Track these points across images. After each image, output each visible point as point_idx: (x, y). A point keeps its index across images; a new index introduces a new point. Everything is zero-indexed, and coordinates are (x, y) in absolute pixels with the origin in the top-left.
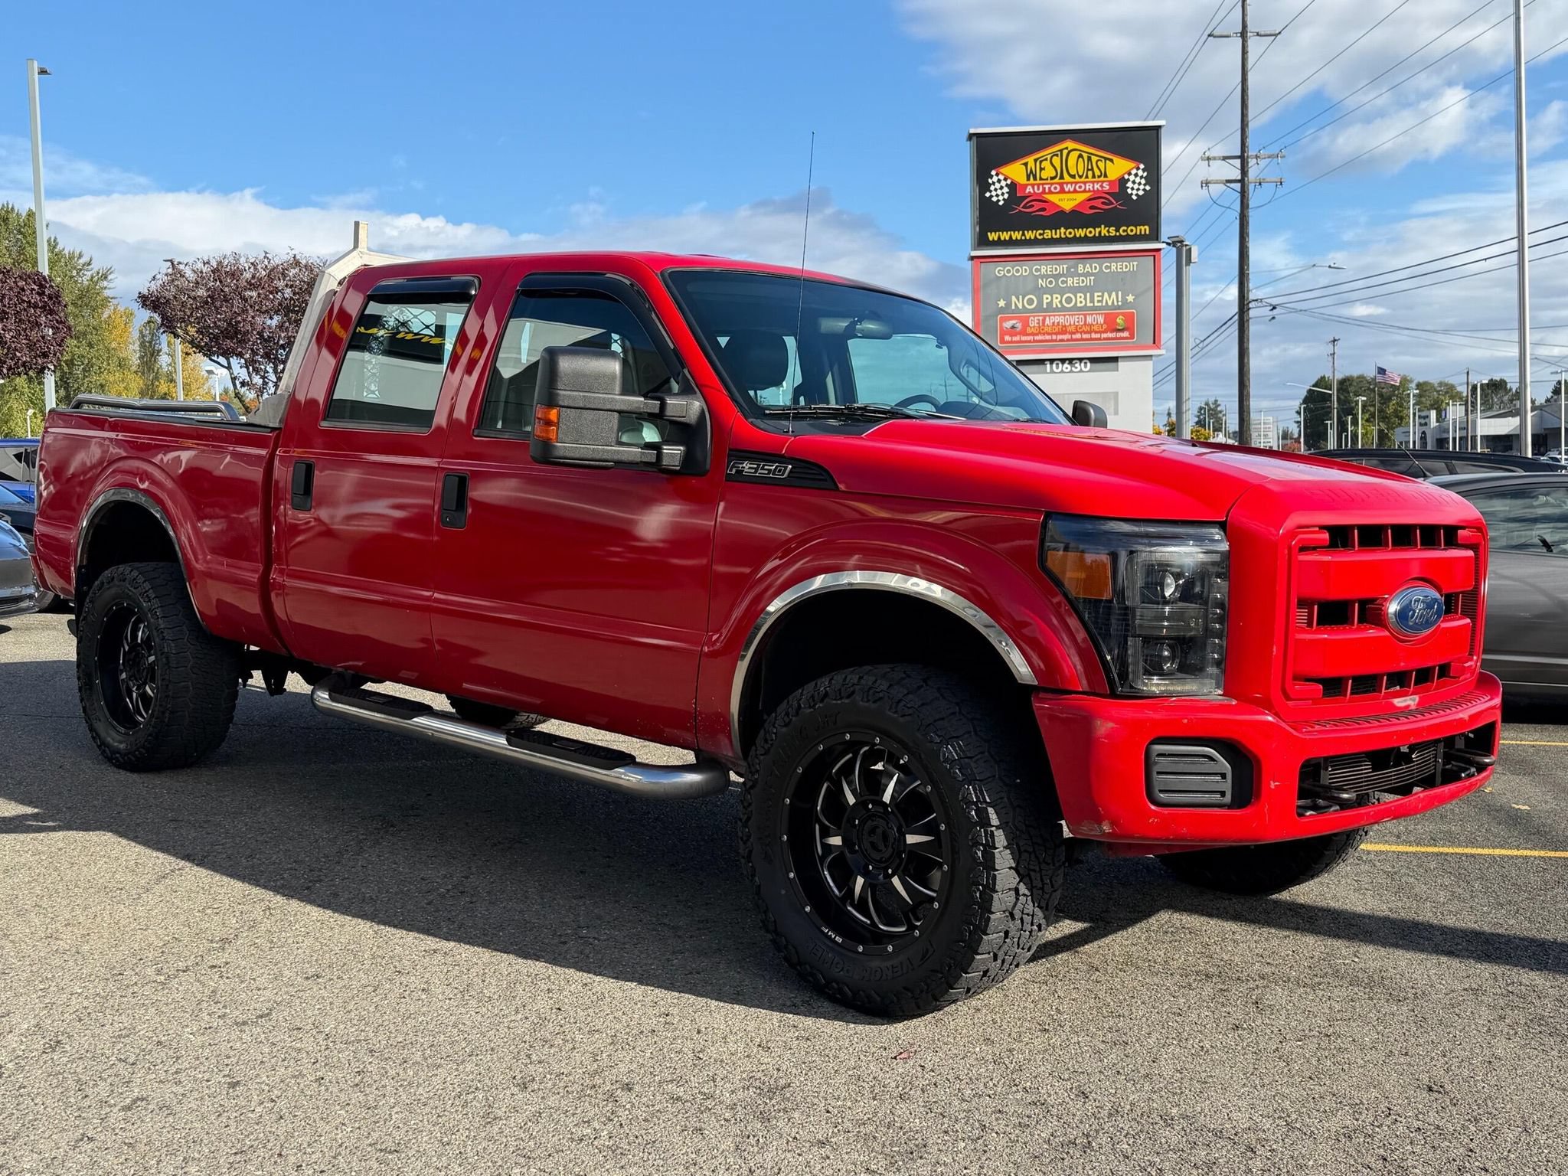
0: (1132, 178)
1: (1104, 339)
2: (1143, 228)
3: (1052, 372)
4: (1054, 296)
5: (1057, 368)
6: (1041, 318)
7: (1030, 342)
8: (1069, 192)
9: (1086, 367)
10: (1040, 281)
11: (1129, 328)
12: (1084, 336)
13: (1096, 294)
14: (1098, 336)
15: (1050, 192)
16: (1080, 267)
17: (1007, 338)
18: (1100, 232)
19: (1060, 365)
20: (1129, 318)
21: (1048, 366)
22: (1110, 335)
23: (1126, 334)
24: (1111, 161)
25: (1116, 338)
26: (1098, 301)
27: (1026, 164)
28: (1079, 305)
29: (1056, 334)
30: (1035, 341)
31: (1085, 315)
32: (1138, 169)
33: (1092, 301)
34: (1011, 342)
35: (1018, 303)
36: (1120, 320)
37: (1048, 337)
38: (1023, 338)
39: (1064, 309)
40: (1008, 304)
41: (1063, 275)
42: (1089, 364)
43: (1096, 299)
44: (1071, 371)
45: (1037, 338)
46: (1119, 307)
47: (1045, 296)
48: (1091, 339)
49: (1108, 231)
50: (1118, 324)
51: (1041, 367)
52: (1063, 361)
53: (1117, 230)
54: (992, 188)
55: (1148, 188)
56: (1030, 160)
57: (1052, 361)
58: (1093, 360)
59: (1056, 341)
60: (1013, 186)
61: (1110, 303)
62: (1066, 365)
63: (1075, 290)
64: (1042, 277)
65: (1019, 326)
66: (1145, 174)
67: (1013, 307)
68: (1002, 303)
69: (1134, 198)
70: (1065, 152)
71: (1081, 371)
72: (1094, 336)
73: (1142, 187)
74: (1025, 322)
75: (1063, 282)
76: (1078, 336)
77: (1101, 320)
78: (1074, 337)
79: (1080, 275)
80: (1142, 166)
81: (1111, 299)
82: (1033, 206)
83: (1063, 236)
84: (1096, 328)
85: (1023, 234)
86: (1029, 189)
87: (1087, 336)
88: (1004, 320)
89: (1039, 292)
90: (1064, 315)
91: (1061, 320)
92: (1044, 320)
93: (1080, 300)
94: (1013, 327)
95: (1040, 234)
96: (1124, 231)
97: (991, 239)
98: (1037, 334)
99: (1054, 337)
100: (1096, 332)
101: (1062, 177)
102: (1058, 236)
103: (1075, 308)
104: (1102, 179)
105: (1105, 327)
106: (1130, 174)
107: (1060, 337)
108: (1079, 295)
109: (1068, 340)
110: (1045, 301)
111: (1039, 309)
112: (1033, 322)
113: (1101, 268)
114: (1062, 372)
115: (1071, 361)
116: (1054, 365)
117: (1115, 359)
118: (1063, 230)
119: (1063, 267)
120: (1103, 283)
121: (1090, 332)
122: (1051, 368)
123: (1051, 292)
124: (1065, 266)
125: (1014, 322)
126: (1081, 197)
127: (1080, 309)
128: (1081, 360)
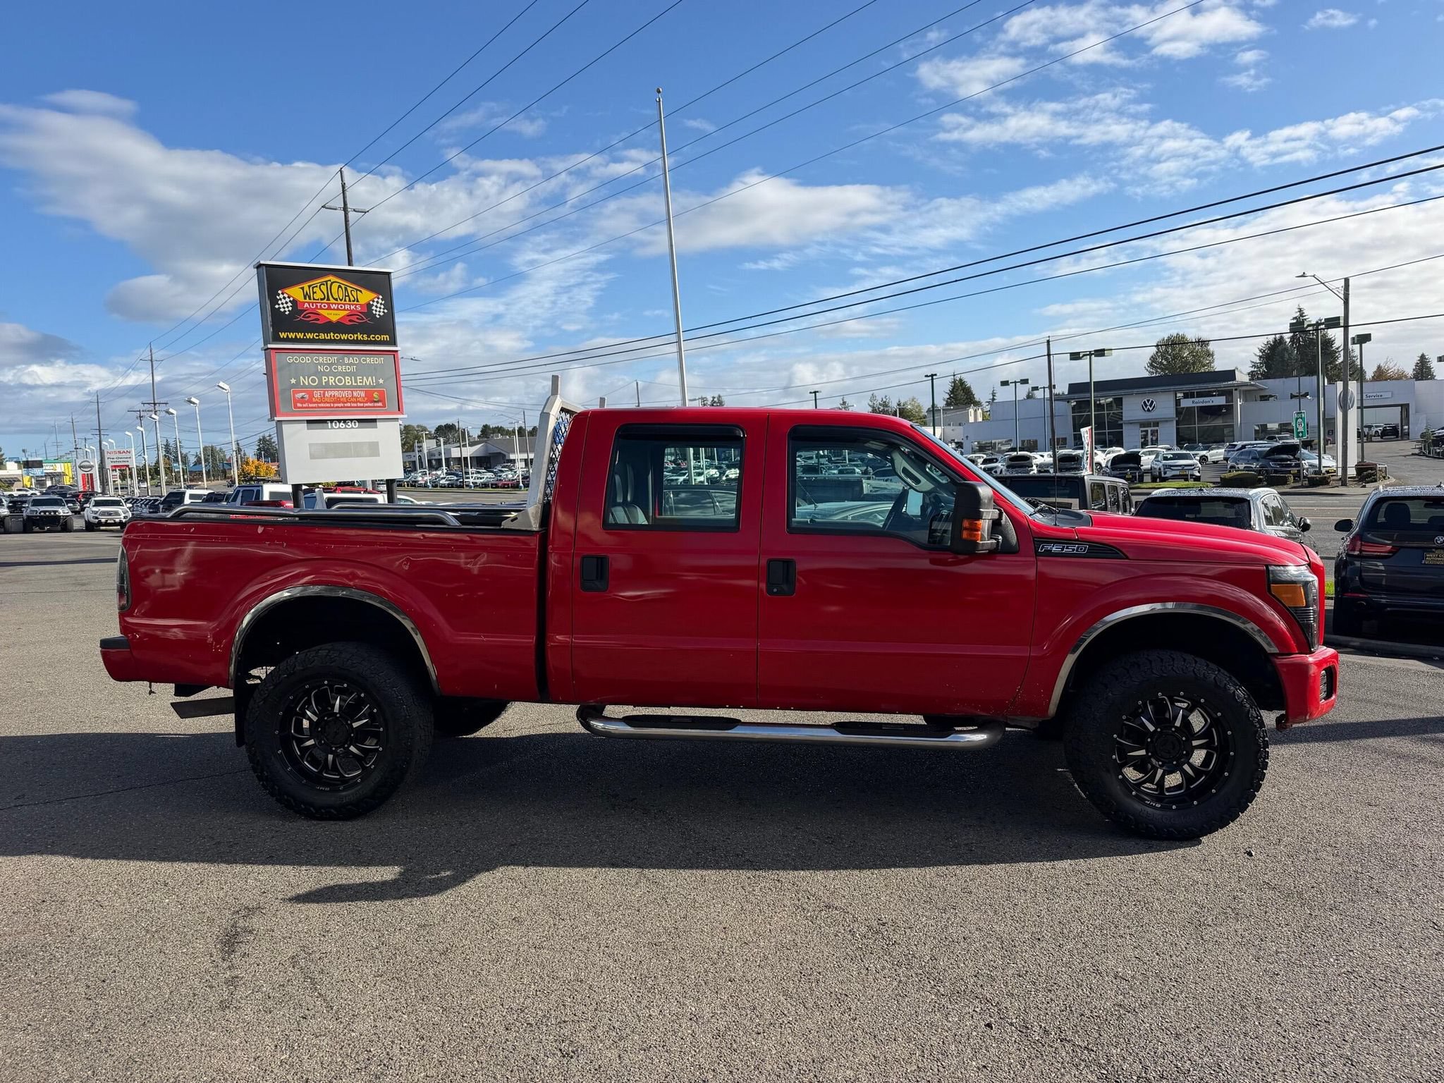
0: (375, 304)
1: (366, 407)
2: (385, 336)
3: (332, 428)
4: (330, 377)
5: (336, 426)
6: (322, 392)
7: (315, 408)
8: (334, 309)
9: (355, 425)
10: (319, 367)
11: (382, 400)
12: (353, 405)
13: (358, 378)
14: (362, 405)
15: (321, 308)
16: (346, 359)
17: (299, 405)
18: (357, 337)
19: (338, 424)
20: (382, 394)
21: (329, 424)
22: (371, 405)
23: (380, 404)
24: (361, 291)
25: (374, 407)
26: (360, 382)
27: (303, 288)
28: (347, 384)
29: (333, 403)
30: (319, 407)
31: (352, 391)
32: (378, 298)
33: (356, 382)
34: (302, 408)
35: (304, 381)
36: (375, 395)
37: (328, 405)
38: (310, 405)
39: (337, 386)
40: (298, 382)
41: (335, 364)
42: (357, 424)
43: (359, 381)
44: (346, 428)
45: (320, 405)
46: (374, 387)
47: (323, 377)
48: (357, 407)
49: (362, 337)
50: (375, 398)
51: (325, 424)
52: (339, 421)
53: (368, 337)
54: (280, 302)
55: (386, 311)
56: (306, 286)
57: (332, 421)
58: (360, 421)
59: (333, 407)
60: (294, 302)
61: (368, 384)
62: (341, 424)
63: (344, 374)
64: (321, 364)
65: (307, 396)
66: (383, 302)
67: (302, 384)
68: (293, 381)
69: (378, 317)
70: (329, 283)
71: (352, 428)
72: (359, 404)
73: (382, 310)
74: (311, 394)
75: (335, 369)
76: (349, 405)
77: (363, 394)
78: (346, 405)
79: (346, 365)
80: (381, 297)
81: (369, 381)
82: (310, 317)
83: (333, 338)
84: (360, 399)
85: (305, 335)
86: (306, 305)
87: (355, 405)
88: (295, 392)
89: (319, 374)
90: (338, 391)
91: (336, 393)
92: (324, 394)
93: (348, 381)
94: (303, 397)
95: (316, 336)
96: (373, 337)
97: (282, 337)
98: (320, 403)
99: (332, 405)
100: (361, 402)
101: (328, 299)
102: (329, 338)
103: (345, 386)
104: (355, 302)
105: (366, 399)
106: (373, 301)
107: (336, 405)
108: (347, 377)
109: (342, 407)
110: (324, 381)
111: (320, 386)
112: (317, 395)
113: (360, 360)
114: (339, 428)
115: (345, 421)
116: (334, 424)
117: (374, 421)
118: (332, 334)
119: (334, 358)
120: (362, 371)
121: (357, 402)
122: (332, 426)
123: (327, 375)
124: (336, 358)
125: (303, 394)
126: (343, 313)
127: (348, 387)
128: (351, 420)
